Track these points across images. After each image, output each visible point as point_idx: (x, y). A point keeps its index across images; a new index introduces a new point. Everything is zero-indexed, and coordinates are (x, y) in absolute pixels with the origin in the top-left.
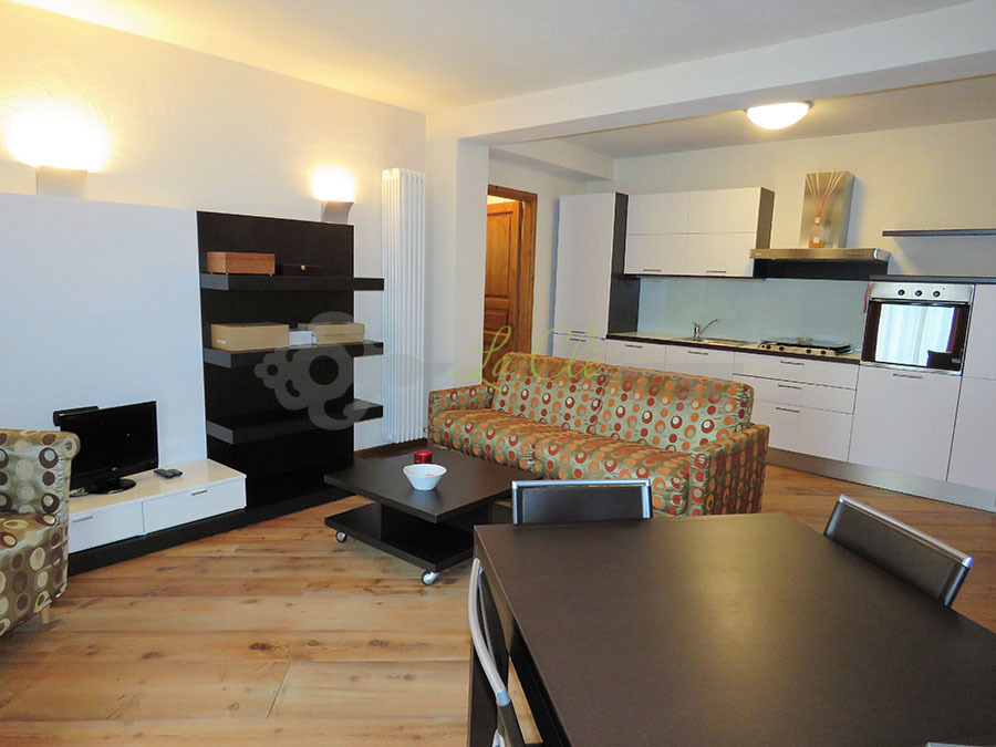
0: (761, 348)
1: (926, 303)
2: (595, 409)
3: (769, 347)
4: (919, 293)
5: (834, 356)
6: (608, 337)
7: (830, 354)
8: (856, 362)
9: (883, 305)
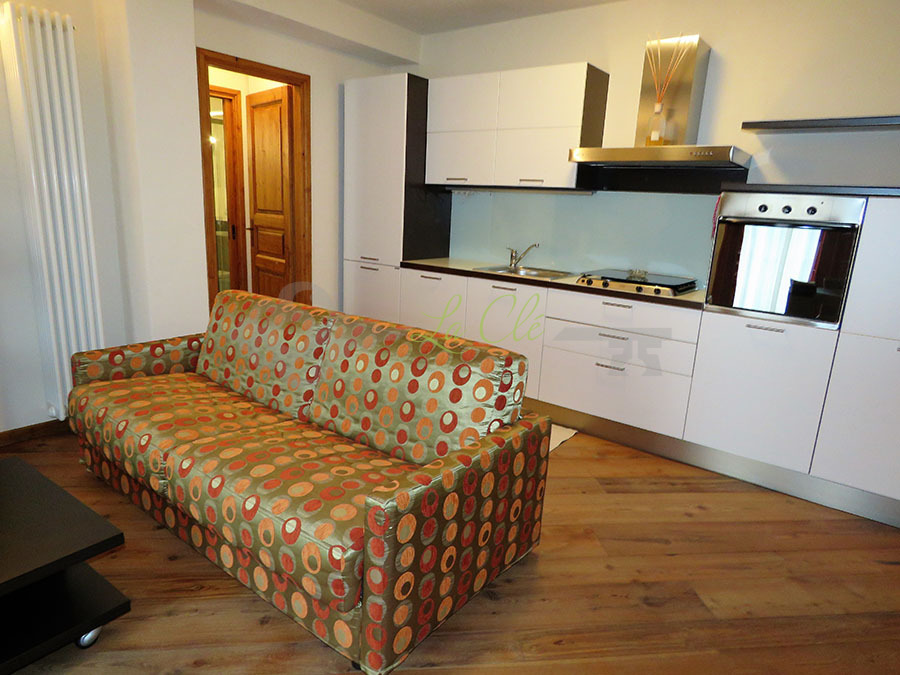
0: (580, 284)
1: (794, 224)
2: (310, 379)
3: (590, 282)
4: (788, 209)
5: (671, 297)
6: (403, 265)
7: (666, 293)
8: (697, 306)
9: (746, 227)
